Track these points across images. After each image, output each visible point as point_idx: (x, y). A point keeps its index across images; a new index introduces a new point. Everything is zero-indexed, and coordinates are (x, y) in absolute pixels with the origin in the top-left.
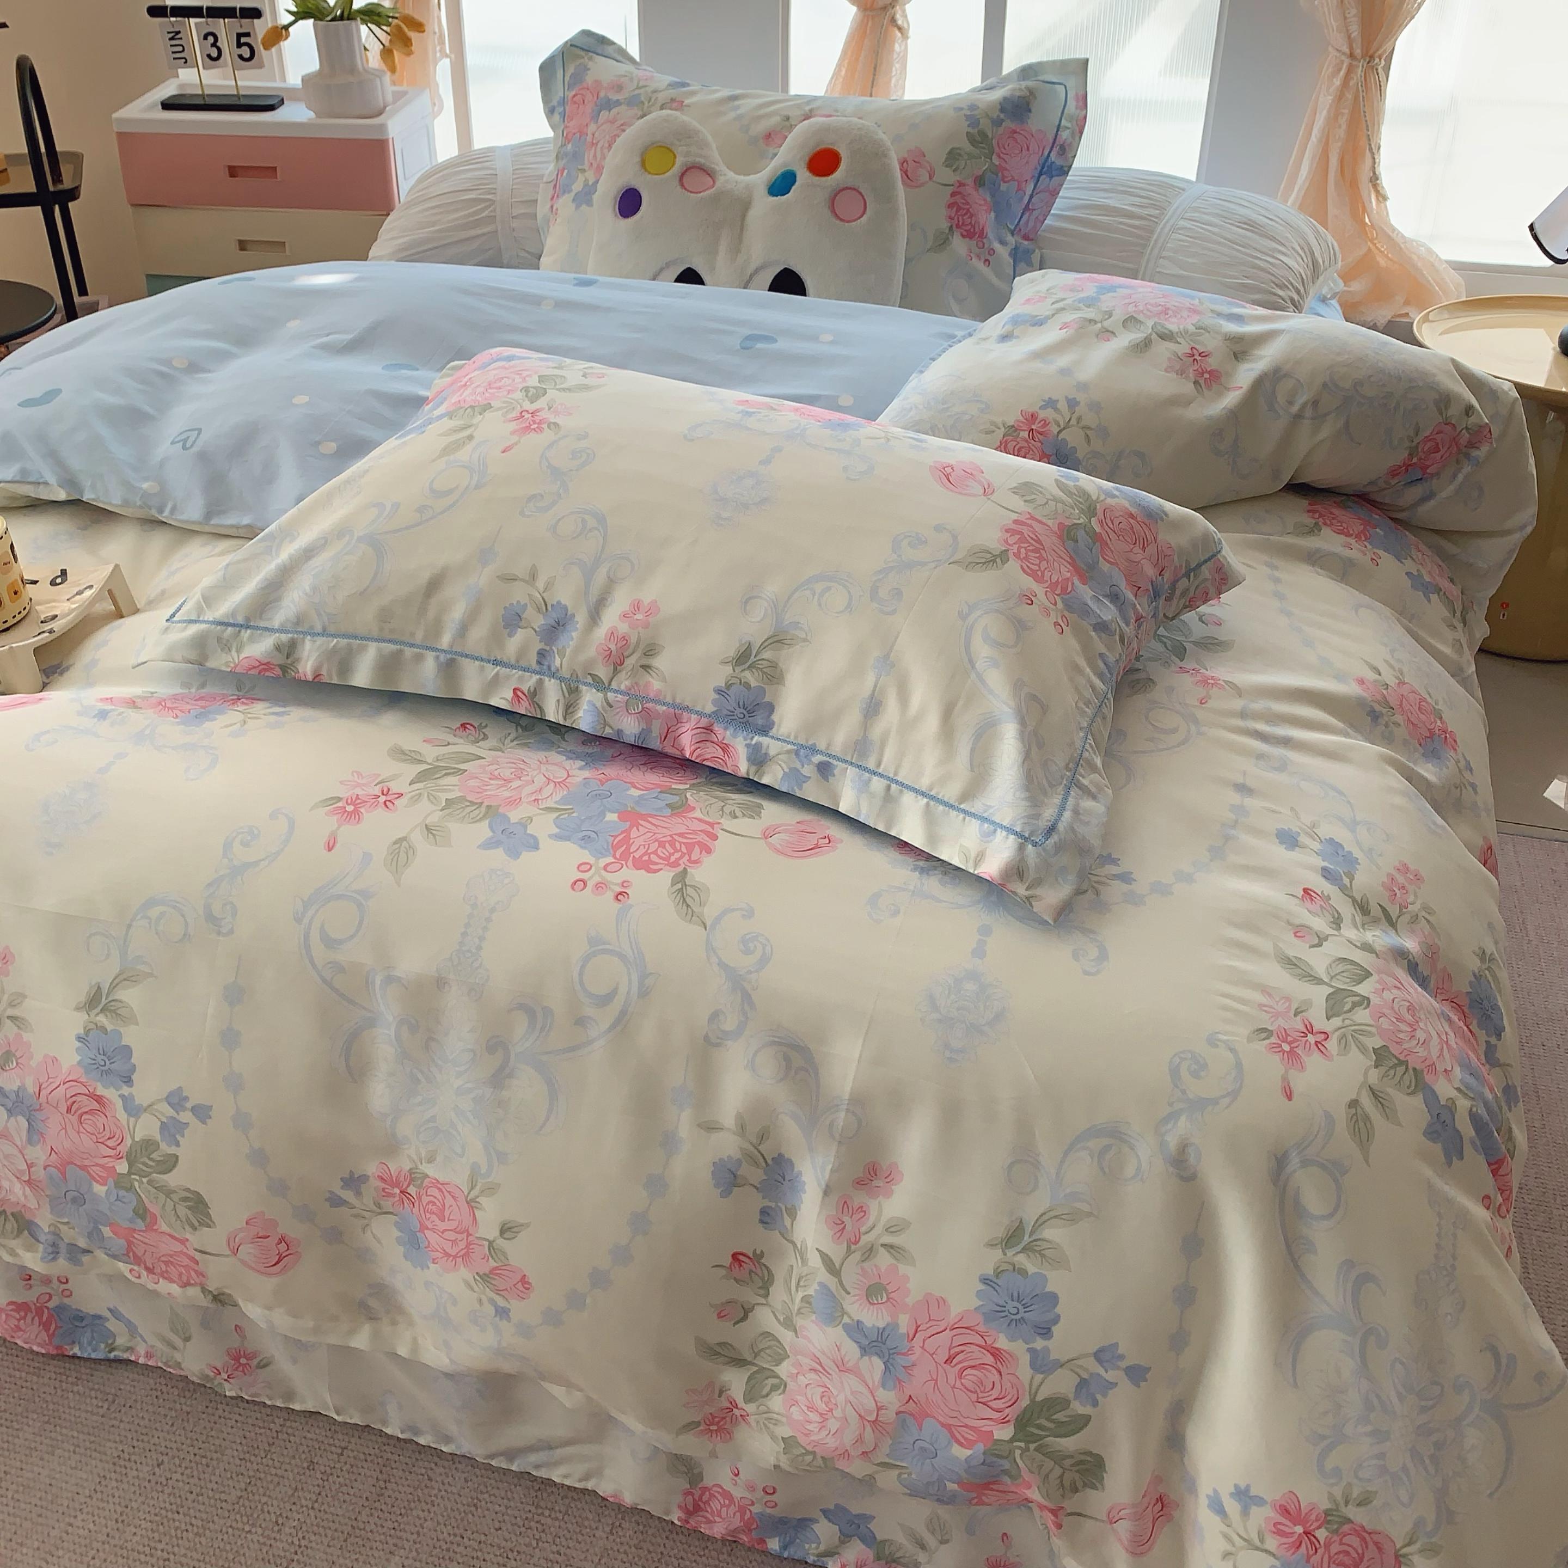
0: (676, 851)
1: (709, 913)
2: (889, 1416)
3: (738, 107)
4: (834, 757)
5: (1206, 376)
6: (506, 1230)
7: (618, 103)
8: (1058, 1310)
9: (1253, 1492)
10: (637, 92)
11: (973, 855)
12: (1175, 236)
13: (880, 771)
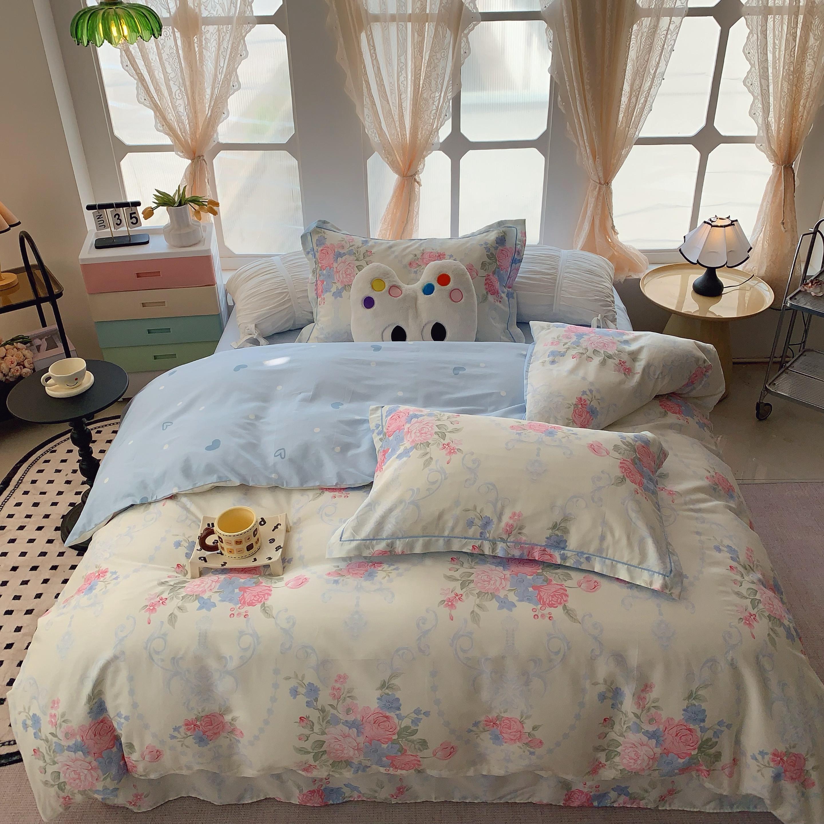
0: (558, 598)
1: (579, 618)
2: (658, 755)
3: (393, 252)
4: (591, 554)
5: (627, 370)
6: (535, 728)
7: (344, 254)
8: (706, 713)
9: (765, 752)
10: (351, 248)
11: (649, 582)
12: (565, 281)
13: (608, 557)
